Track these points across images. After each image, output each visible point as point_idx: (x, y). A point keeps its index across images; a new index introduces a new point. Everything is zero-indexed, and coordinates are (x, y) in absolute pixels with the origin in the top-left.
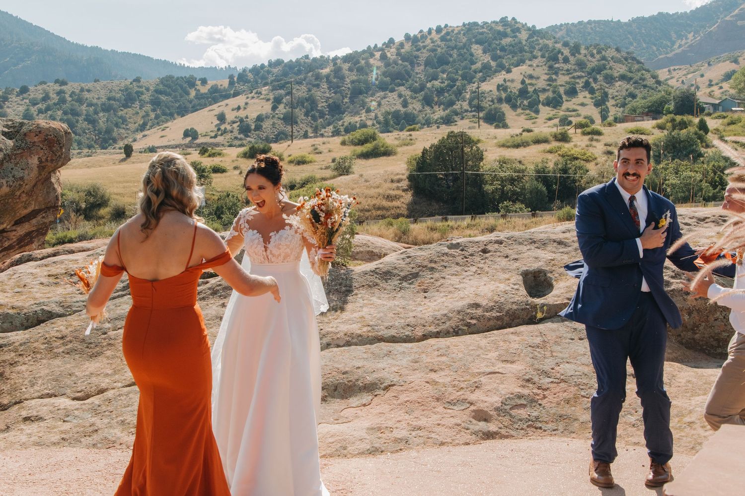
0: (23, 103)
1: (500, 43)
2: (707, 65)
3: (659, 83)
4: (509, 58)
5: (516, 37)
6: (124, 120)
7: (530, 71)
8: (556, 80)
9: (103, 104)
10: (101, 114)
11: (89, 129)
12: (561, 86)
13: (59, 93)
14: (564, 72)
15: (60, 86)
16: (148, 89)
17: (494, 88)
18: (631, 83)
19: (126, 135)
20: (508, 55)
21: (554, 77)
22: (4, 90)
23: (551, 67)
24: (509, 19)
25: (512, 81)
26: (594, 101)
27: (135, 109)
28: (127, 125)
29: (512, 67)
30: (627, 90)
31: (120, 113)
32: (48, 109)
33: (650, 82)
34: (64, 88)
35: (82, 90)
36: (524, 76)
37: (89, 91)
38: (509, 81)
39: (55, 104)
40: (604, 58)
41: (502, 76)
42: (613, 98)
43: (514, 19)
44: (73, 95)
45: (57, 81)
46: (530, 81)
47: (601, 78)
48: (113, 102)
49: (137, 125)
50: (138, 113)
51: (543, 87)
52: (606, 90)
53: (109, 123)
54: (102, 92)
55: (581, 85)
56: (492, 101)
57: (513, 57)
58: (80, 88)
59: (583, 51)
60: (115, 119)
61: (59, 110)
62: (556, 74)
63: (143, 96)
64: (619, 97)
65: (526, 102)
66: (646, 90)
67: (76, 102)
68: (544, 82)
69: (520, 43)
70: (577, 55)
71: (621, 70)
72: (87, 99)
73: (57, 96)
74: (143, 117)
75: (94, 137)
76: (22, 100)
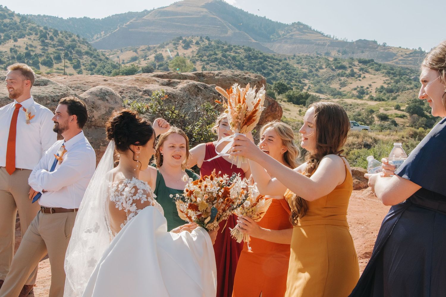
1: (3, 22)
2: (120, 51)
3: (107, 59)
4: (11, 32)
5: (12, 19)
7: (30, 42)
8: (47, 50)
12: (51, 54)
14: (51, 46)
17: (8, 50)
18: (92, 57)
20: (10, 30)
21: (46, 48)
23: (43, 41)
24: (3, 7)
25: (20, 47)
26: (73, 65)
29: (17, 38)
30: (91, 61)
33: (102, 58)
36: (27, 45)
38: (17, 46)
40: (74, 40)
41: (12, 43)
42: (83, 65)
43: (6, 7)
46: (31, 49)
47: (75, 52)
51: (41, 53)
52: (79, 59)
55: (63, 55)
56: (8, 58)
57: (14, 32)
59: (60, 35)
62: (47, 46)
64: (87, 64)
65: (31, 62)
66: (102, 62)
68: (40, 50)
69: (16, 24)
70: (57, 36)
71: (85, 49)
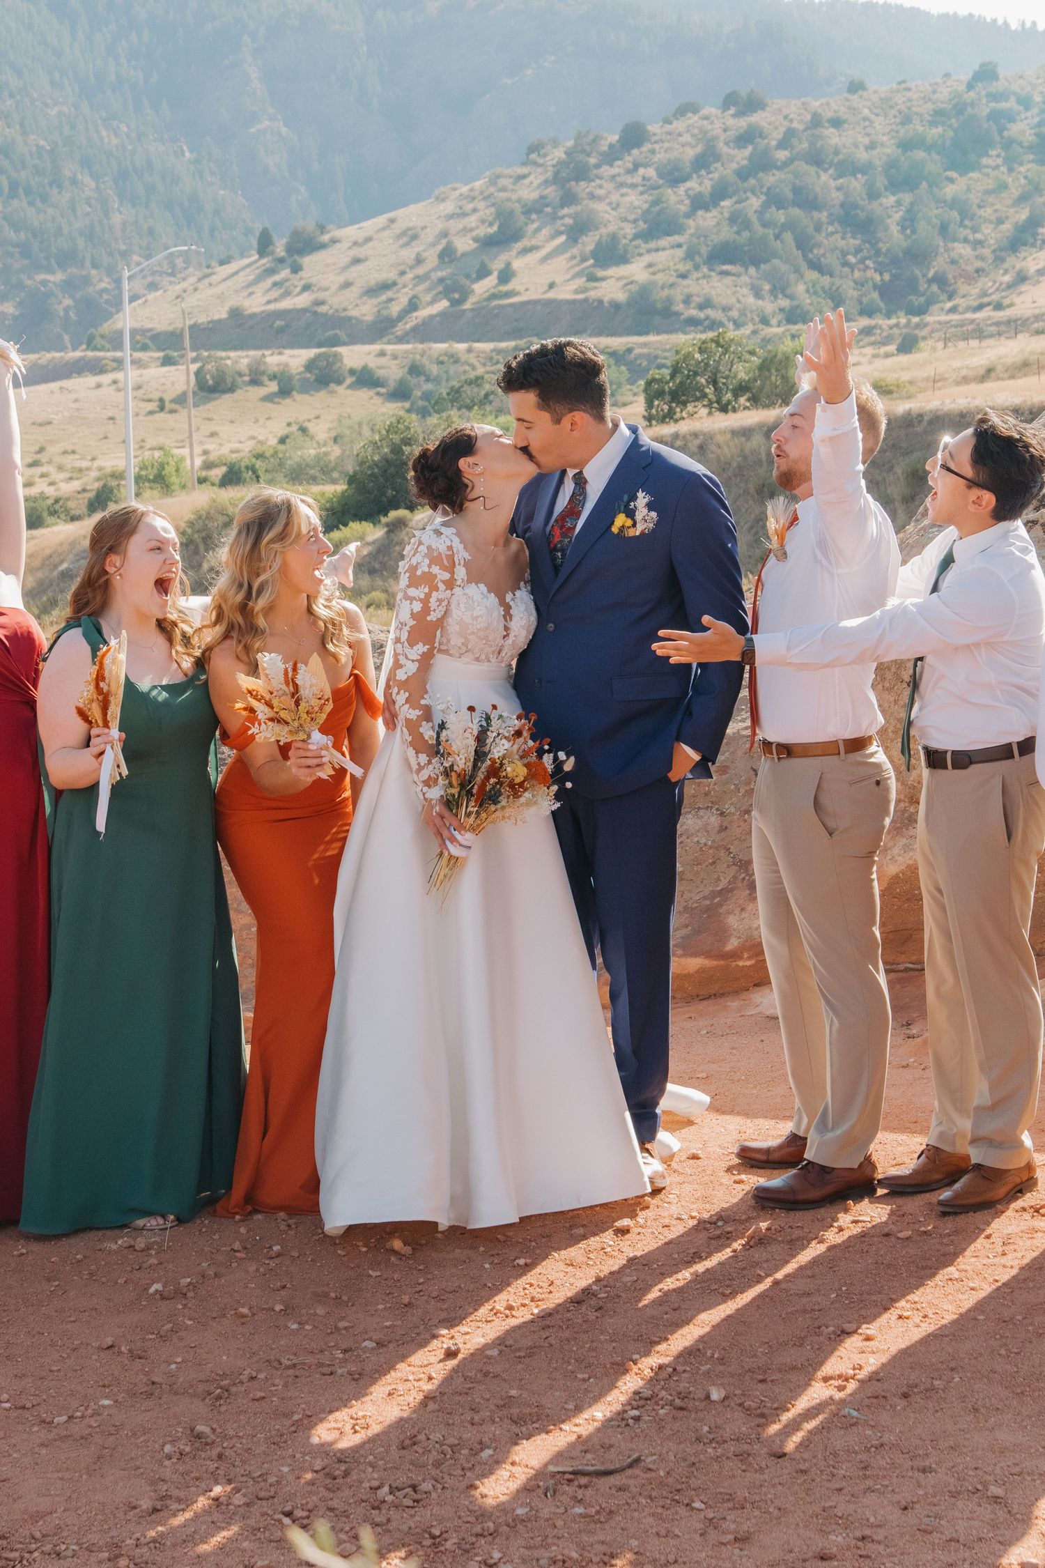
0: (637, 179)
6: (965, 213)
9: (891, 165)
10: (892, 199)
11: (858, 250)
13: (745, 138)
15: (740, 114)
16: (1026, 102)
19: (979, 264)
22: (570, 143)
27: (993, 174)
28: (975, 230)
31: (949, 191)
32: (720, 193)
34: (756, 118)
35: (816, 121)
37: (837, 123)
39: (743, 174)
44: (795, 141)
45: (730, 101)
48: (920, 154)
49: (1007, 227)
50: (1003, 187)
53: (922, 226)
54: (881, 126)
58: (809, 117)
60: (936, 212)
61: (754, 194)
63: (1015, 129)
67: (807, 163)
72: (837, 153)
73: (740, 148)
74: (1023, 198)
75: (877, 277)
76: (630, 172)
